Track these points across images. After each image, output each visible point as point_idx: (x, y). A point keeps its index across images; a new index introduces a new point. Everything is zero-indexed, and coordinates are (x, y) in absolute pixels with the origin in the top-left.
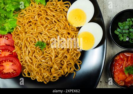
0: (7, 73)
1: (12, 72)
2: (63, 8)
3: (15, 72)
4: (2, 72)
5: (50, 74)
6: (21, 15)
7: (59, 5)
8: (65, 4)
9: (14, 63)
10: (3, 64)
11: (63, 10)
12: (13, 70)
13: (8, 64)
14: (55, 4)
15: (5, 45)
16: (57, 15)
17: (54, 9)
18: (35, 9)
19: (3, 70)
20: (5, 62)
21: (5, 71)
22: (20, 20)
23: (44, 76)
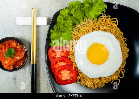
0: (65, 81)
1: (69, 80)
2: (111, 23)
3: (72, 79)
4: (61, 79)
5: (100, 80)
6: (76, 29)
7: (108, 21)
8: (112, 20)
9: (71, 71)
10: (62, 72)
11: (111, 25)
12: (70, 78)
13: (66, 73)
14: (104, 21)
15: (61, 57)
16: (109, 29)
17: (104, 24)
18: (89, 24)
19: (62, 77)
20: (64, 70)
21: (63, 79)
22: (75, 34)
23: (94, 82)
